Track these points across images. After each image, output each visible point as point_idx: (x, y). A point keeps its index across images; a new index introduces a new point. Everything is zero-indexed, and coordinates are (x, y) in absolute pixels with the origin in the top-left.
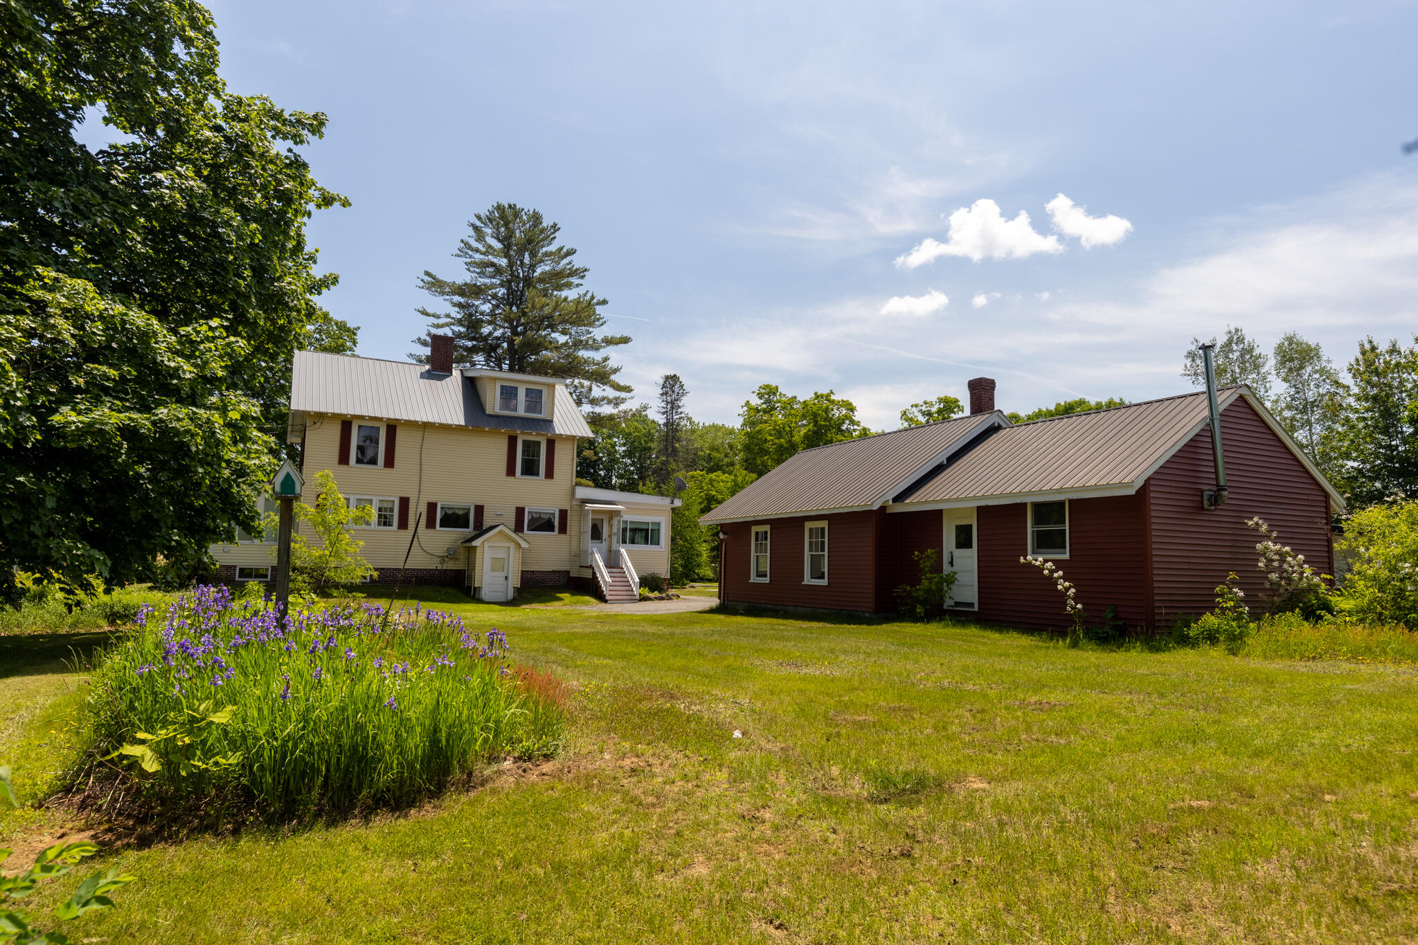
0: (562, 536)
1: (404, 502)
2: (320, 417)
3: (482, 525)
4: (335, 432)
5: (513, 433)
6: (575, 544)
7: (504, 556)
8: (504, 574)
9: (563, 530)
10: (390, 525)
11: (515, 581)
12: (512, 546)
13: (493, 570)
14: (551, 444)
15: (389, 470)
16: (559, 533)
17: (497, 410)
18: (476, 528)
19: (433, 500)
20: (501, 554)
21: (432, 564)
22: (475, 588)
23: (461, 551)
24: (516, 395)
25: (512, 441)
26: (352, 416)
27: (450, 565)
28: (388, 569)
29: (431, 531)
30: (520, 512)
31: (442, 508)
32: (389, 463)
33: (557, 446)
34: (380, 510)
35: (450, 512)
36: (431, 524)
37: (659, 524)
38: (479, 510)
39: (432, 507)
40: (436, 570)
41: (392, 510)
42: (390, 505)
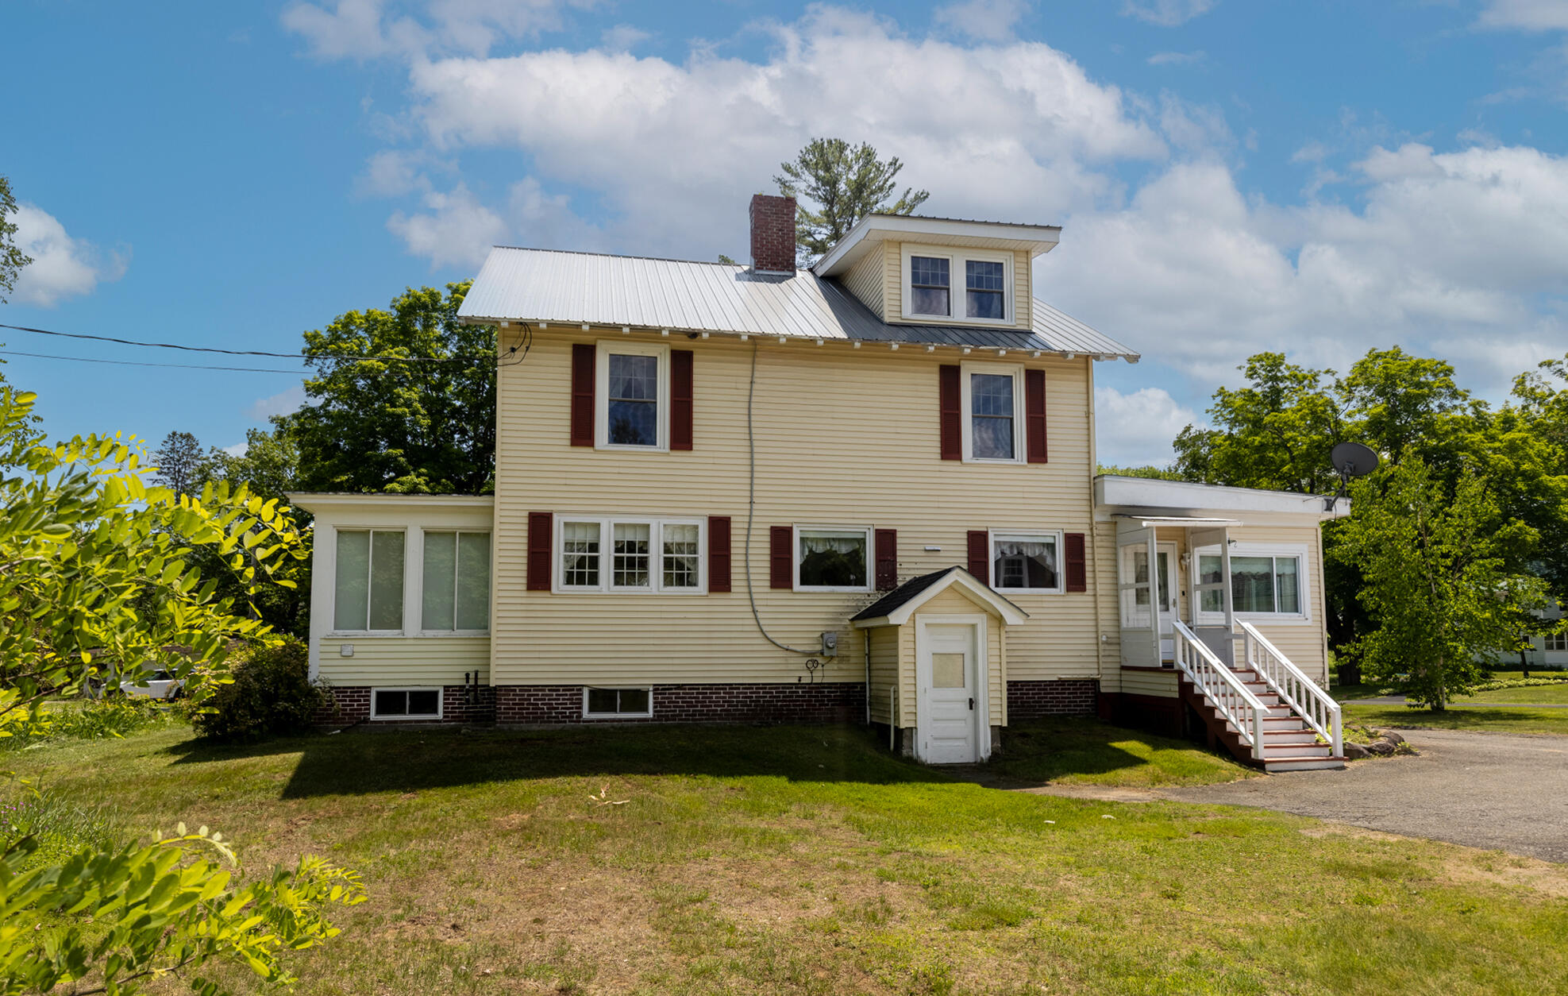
0: (1076, 598)
1: (720, 528)
2: (525, 332)
3: (893, 576)
4: (558, 370)
5: (950, 359)
6: (1105, 615)
7: (964, 647)
8: (966, 694)
9: (1077, 581)
10: (693, 583)
11: (995, 711)
12: (981, 620)
13: (937, 685)
14: (1036, 381)
15: (681, 456)
16: (1068, 590)
17: (909, 314)
18: (881, 584)
19: (782, 522)
20: (958, 644)
21: (790, 672)
22: (899, 732)
23: (852, 638)
24: (946, 279)
25: (949, 377)
26: (593, 326)
27: (831, 674)
28: (693, 686)
29: (781, 595)
30: (977, 541)
31: (803, 540)
32: (682, 438)
33: (1050, 386)
34: (667, 550)
35: (820, 549)
36: (780, 578)
37: (1295, 561)
38: (887, 540)
39: (781, 537)
40: (798, 685)
41: (693, 547)
42: (688, 539)
